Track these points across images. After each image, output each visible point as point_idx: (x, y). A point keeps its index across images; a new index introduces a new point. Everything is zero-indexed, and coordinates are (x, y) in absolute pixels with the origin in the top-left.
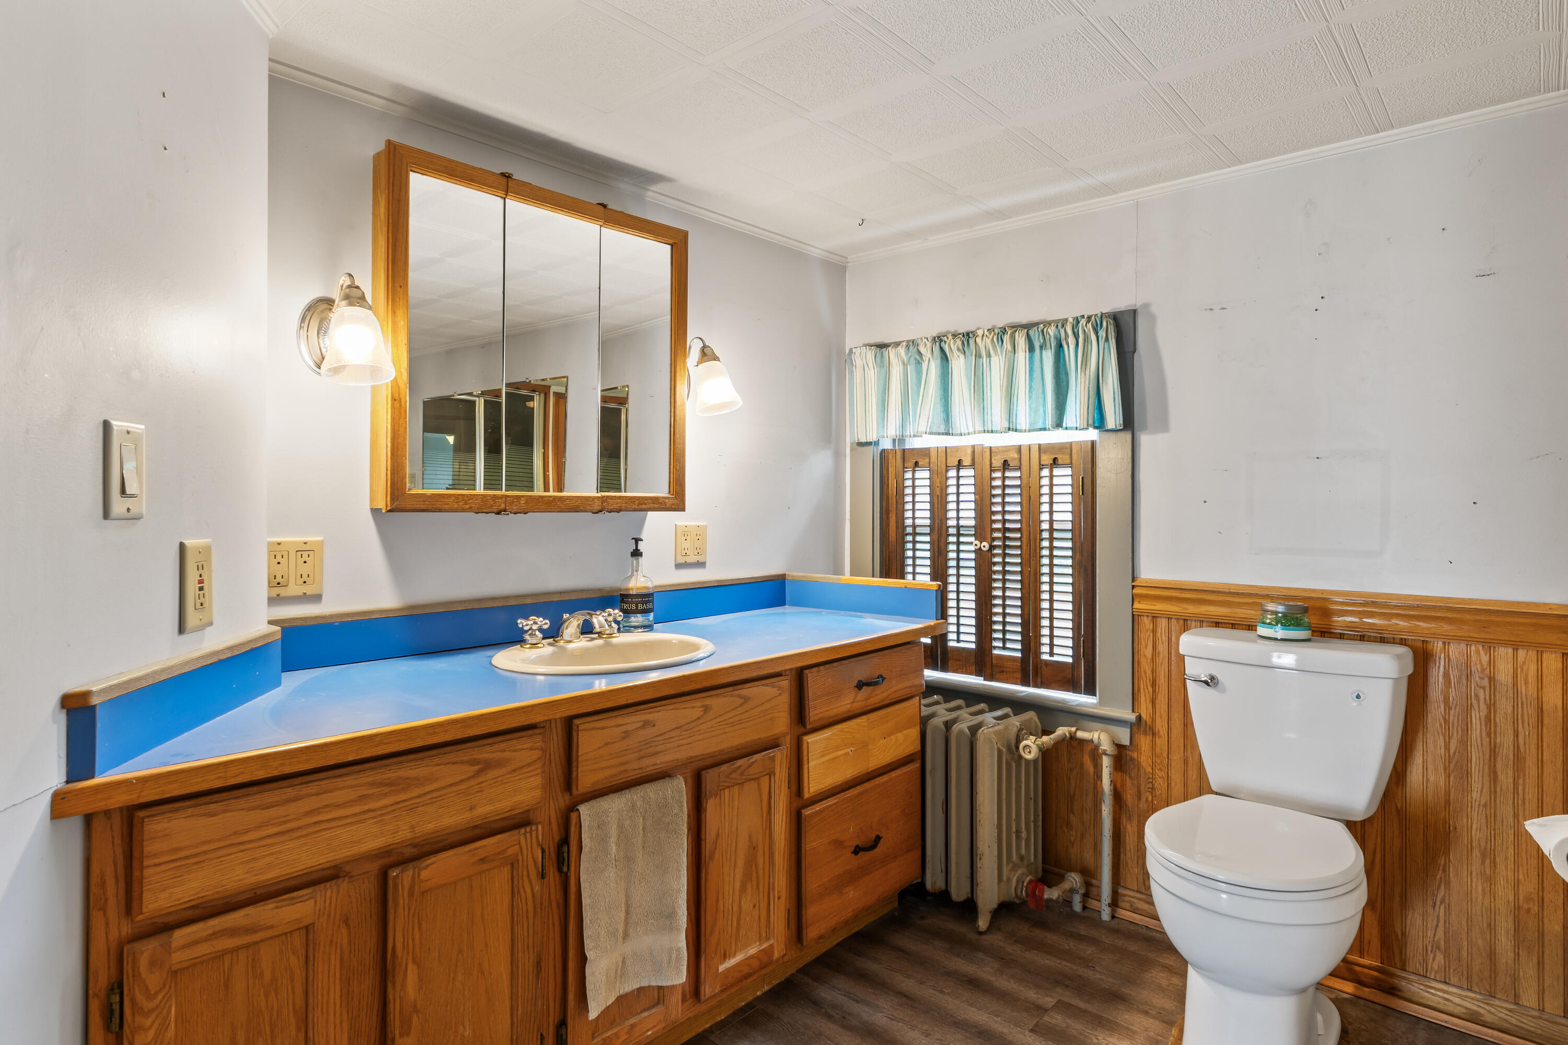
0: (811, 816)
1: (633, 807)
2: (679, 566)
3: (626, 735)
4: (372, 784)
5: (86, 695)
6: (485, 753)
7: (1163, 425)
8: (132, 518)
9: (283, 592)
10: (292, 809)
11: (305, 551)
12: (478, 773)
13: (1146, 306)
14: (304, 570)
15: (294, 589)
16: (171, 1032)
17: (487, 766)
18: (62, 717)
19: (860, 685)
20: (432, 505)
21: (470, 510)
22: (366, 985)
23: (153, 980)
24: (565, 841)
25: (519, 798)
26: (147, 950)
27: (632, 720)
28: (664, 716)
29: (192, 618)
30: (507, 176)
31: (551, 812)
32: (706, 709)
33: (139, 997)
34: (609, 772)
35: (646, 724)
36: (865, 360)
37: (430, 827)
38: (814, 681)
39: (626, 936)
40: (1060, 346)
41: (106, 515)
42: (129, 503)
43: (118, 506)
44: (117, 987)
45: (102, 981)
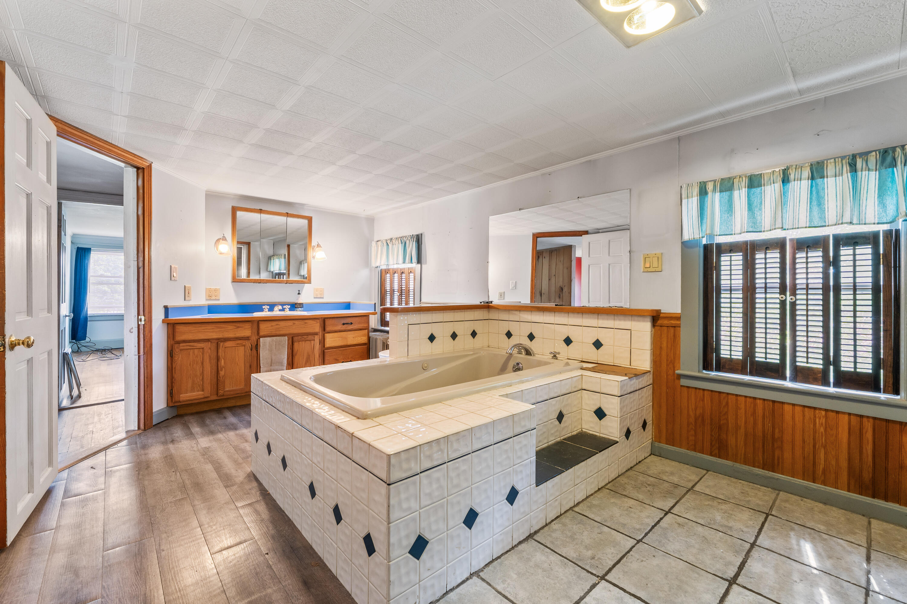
0: (327, 352)
1: (273, 340)
2: (315, 298)
3: (272, 326)
4: (215, 327)
5: (167, 306)
6: (238, 325)
7: (426, 263)
8: (175, 280)
9: (211, 298)
10: (200, 328)
11: (216, 290)
12: (237, 328)
13: (424, 232)
14: (216, 294)
15: (213, 298)
16: (180, 359)
17: (238, 327)
18: (164, 309)
19: (344, 324)
20: (242, 281)
21: (252, 282)
22: (214, 361)
23: (177, 350)
24: (257, 344)
25: (245, 334)
26: (176, 345)
27: (274, 323)
28: (282, 324)
29: (187, 298)
30: (261, 210)
31: (254, 338)
32: (294, 323)
33: (175, 352)
34: (267, 333)
35: (277, 325)
36: (374, 244)
37: (226, 336)
38: (328, 322)
39: (271, 366)
40: (405, 243)
41: (171, 280)
42: (175, 278)
43: (173, 278)
44: (172, 350)
45: (170, 349)
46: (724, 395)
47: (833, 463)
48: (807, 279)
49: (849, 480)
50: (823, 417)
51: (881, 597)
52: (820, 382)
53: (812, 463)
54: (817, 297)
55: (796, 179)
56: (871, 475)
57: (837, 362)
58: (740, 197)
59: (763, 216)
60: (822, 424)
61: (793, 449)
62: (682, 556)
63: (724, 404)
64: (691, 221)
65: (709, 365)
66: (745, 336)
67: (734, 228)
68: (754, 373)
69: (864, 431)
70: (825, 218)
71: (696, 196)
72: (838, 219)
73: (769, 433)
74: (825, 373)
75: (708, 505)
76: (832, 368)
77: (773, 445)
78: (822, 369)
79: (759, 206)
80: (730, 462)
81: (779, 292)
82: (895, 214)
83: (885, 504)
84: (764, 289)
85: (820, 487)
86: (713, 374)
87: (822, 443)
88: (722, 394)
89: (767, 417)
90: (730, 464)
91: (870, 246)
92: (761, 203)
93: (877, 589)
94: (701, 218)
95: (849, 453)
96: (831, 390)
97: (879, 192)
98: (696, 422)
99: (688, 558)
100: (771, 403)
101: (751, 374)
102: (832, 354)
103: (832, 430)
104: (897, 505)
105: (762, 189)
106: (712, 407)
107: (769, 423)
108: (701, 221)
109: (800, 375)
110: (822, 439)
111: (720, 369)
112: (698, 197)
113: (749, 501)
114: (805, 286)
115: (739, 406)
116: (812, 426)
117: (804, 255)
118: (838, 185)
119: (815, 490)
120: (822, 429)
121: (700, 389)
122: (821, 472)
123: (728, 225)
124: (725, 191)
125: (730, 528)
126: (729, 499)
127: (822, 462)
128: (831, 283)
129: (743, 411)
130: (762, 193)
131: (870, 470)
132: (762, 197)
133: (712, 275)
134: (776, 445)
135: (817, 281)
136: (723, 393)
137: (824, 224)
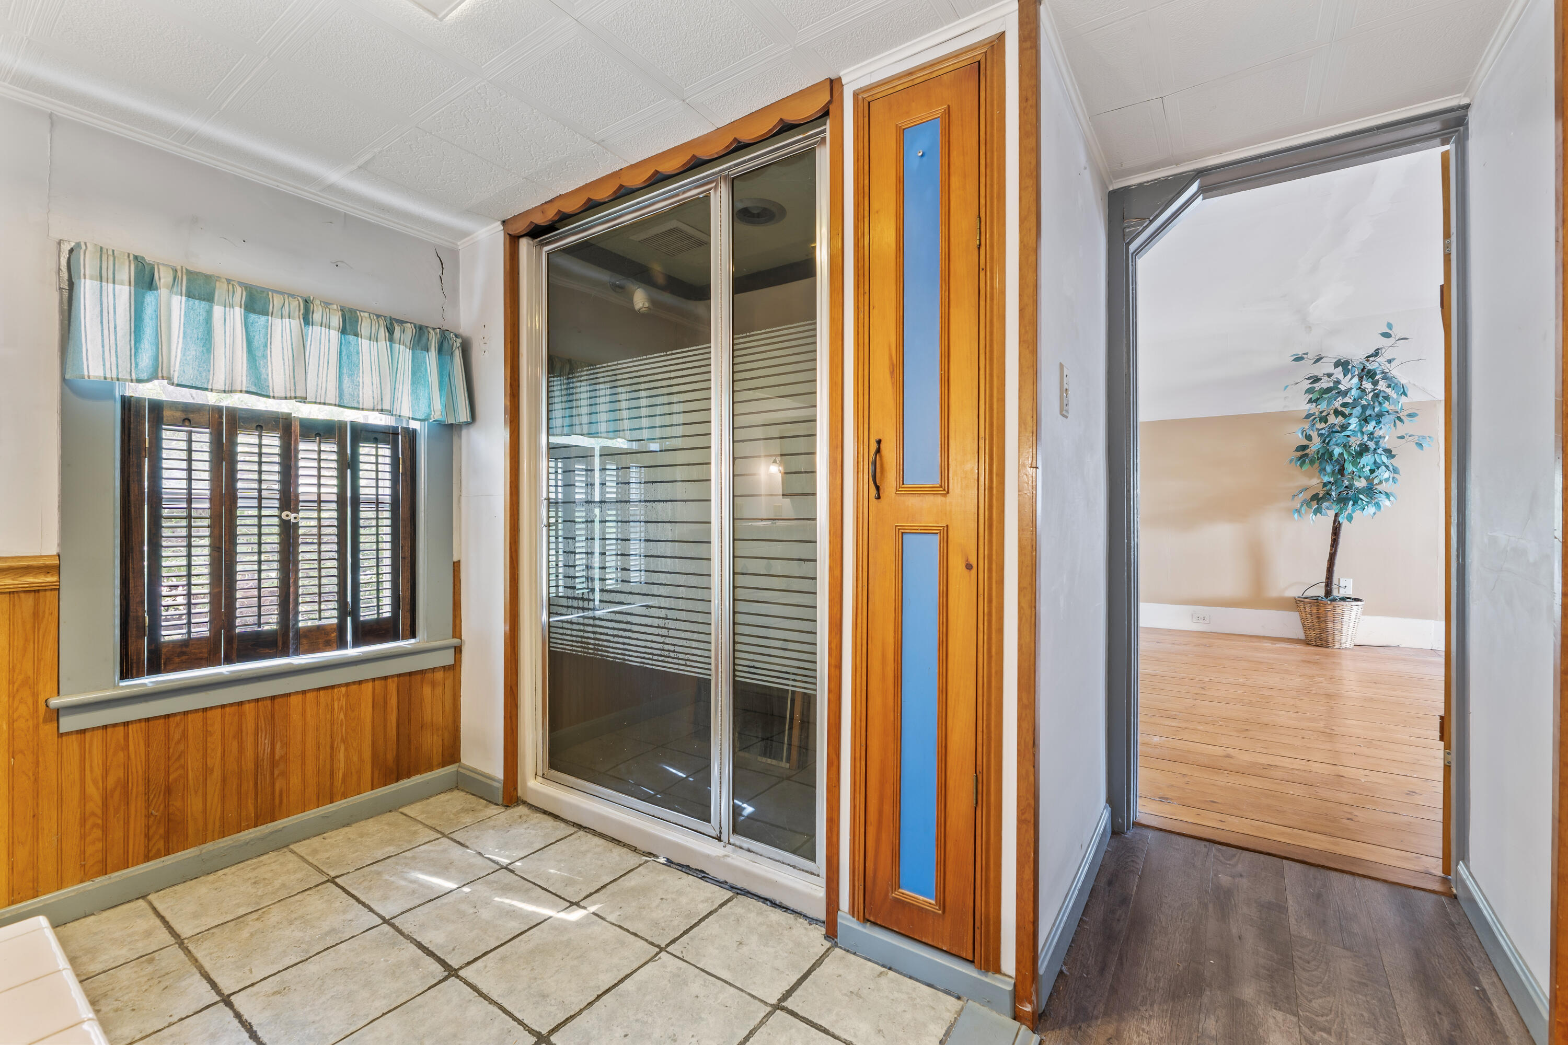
46: (178, 718)
47: (355, 759)
48: (319, 485)
49: (373, 773)
50: (343, 696)
51: (518, 864)
52: (335, 645)
53: (328, 773)
54: (330, 514)
55: (324, 325)
56: (395, 753)
57: (355, 612)
58: (225, 320)
59: (270, 369)
60: (342, 708)
61: (303, 764)
62: (367, 1015)
63: (177, 736)
64: (112, 337)
65: (135, 665)
66: (216, 590)
67: (211, 378)
68: (234, 656)
69: (388, 697)
70: (358, 395)
71: (127, 282)
72: (376, 403)
73: (265, 758)
74: (341, 628)
75: (252, 935)
76: (349, 619)
77: (272, 774)
78: (337, 624)
79: (262, 348)
80: (192, 850)
81: (278, 505)
82: (427, 410)
83: (410, 782)
84: (256, 501)
85: (340, 805)
86: (149, 682)
87: (342, 736)
88: (171, 719)
89: (261, 730)
90: (193, 855)
91: (389, 447)
92: (266, 346)
93: (508, 861)
94: (136, 338)
95: (373, 735)
96: (351, 652)
97: (412, 378)
98: (105, 805)
99: (376, 1009)
100: (269, 702)
101: (229, 660)
102: (349, 599)
103: (353, 711)
104: (418, 776)
105: (268, 320)
106: (148, 755)
107: (265, 739)
108: (135, 344)
109: (304, 641)
110: (342, 729)
111: (160, 668)
112: (133, 288)
113: (283, 885)
114: (315, 498)
115: (209, 729)
116: (328, 716)
117: (314, 446)
118: (372, 353)
119: (336, 812)
120: (342, 716)
121: (115, 725)
122: (340, 781)
123: (201, 369)
124: (200, 299)
125: (333, 930)
126: (258, 903)
127: (342, 765)
128: (349, 495)
129: (217, 736)
130: (267, 327)
131: (395, 746)
132: (267, 334)
133: (140, 467)
134: (276, 772)
135: (330, 491)
136: (175, 715)
137: (356, 406)
